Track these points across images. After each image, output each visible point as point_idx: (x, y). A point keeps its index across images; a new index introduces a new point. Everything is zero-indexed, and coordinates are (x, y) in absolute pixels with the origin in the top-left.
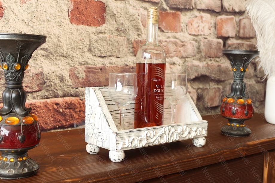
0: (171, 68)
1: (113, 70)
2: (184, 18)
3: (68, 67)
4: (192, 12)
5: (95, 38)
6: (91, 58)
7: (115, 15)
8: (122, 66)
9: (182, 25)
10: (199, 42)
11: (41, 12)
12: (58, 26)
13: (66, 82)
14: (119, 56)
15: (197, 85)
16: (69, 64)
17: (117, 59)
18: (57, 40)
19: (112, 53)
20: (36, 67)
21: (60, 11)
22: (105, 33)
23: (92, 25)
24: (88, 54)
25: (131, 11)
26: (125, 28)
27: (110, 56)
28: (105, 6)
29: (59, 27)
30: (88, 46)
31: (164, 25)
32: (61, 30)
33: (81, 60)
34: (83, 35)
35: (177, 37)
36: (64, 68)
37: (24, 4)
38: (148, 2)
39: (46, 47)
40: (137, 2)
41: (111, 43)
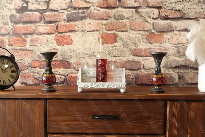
1: (121, 62)
2: (167, 36)
4: (173, 32)
5: (111, 49)
6: (109, 57)
7: (122, 38)
8: (126, 60)
9: (165, 39)
10: (178, 48)
11: (87, 40)
14: (125, 56)
15: (177, 70)
17: (123, 58)
18: (93, 51)
21: (95, 39)
22: (116, 46)
25: (131, 35)
26: (128, 44)
27: (119, 56)
28: (116, 35)
29: (94, 46)
30: (108, 52)
31: (153, 40)
34: (105, 48)
35: (162, 45)
37: (80, 38)
38: (142, 30)
39: (89, 53)
40: (135, 31)
41: (119, 51)
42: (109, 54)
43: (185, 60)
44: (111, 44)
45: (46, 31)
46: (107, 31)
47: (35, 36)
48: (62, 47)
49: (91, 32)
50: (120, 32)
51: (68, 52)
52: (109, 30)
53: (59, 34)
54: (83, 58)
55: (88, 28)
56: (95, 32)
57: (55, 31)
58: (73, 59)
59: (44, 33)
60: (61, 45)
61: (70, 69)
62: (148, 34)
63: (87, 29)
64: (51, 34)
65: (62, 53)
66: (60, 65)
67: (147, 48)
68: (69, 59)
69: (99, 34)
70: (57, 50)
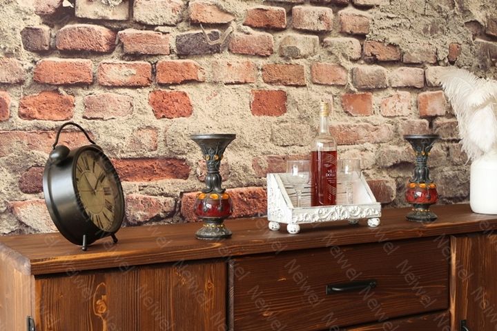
0: (362, 155)
1: (296, 158)
2: (376, 99)
3: (251, 157)
4: (386, 92)
5: (277, 127)
6: (273, 148)
7: (297, 102)
8: (306, 154)
9: (374, 107)
10: (396, 125)
11: (225, 106)
13: (250, 172)
14: (303, 144)
15: (395, 173)
16: (252, 154)
17: (300, 148)
19: (294, 141)
21: (242, 103)
22: (287, 122)
23: (273, 115)
24: (270, 144)
25: (314, 97)
26: (308, 115)
27: (293, 145)
28: (286, 94)
29: (241, 119)
30: (270, 136)
31: (352, 108)
32: (244, 122)
33: (263, 150)
34: (265, 125)
35: (368, 120)
36: (247, 158)
37: (210, 101)
38: (333, 85)
40: (320, 87)
41: (293, 131)
42: (272, 140)
43: (407, 150)
44: (275, 115)
45: (128, 80)
46: (266, 85)
47: (98, 92)
48: (168, 121)
49: (232, 86)
50: (292, 88)
51: (182, 136)
52: (271, 83)
53: (159, 89)
55: (227, 76)
56: (242, 86)
57: (148, 79)
58: (194, 153)
59: (121, 84)
60: (164, 117)
61: (189, 180)
62: (343, 94)
63: (223, 77)
64: (140, 87)
65: (167, 139)
66: (163, 170)
67: (343, 126)
68: (186, 154)
69: (250, 91)
70: (156, 129)
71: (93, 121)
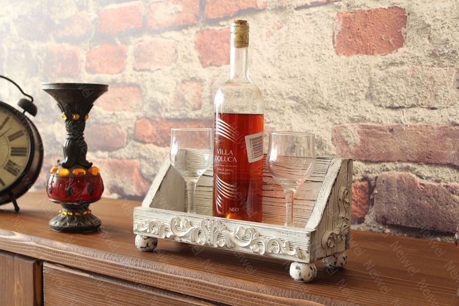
1: (419, 132)
3: (330, 125)
5: (381, 74)
6: (371, 110)
7: (429, 26)
8: (442, 124)
11: (292, 44)
12: (316, 61)
13: (327, 150)
14: (436, 106)
16: (331, 120)
17: (429, 112)
18: (313, 83)
19: (417, 100)
20: (283, 124)
21: (320, 37)
22: (402, 63)
23: (375, 52)
24: (366, 104)
26: (453, 49)
27: (413, 106)
28: (405, 13)
29: (317, 63)
30: (366, 90)
32: (320, 67)
33: (353, 114)
34: (357, 71)
36: (323, 126)
37: (271, 37)
39: (297, 94)
41: (415, 81)
42: (369, 97)
44: (379, 53)
45: (174, 19)
47: (147, 38)
48: (215, 70)
49: (306, 11)
50: (419, 1)
53: (207, 27)
54: (275, 113)
56: (322, 8)
57: (196, 15)
59: (167, 25)
60: (211, 64)
64: (186, 27)
69: (334, 15)
70: (201, 81)
71: (141, 73)
